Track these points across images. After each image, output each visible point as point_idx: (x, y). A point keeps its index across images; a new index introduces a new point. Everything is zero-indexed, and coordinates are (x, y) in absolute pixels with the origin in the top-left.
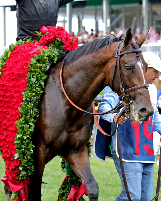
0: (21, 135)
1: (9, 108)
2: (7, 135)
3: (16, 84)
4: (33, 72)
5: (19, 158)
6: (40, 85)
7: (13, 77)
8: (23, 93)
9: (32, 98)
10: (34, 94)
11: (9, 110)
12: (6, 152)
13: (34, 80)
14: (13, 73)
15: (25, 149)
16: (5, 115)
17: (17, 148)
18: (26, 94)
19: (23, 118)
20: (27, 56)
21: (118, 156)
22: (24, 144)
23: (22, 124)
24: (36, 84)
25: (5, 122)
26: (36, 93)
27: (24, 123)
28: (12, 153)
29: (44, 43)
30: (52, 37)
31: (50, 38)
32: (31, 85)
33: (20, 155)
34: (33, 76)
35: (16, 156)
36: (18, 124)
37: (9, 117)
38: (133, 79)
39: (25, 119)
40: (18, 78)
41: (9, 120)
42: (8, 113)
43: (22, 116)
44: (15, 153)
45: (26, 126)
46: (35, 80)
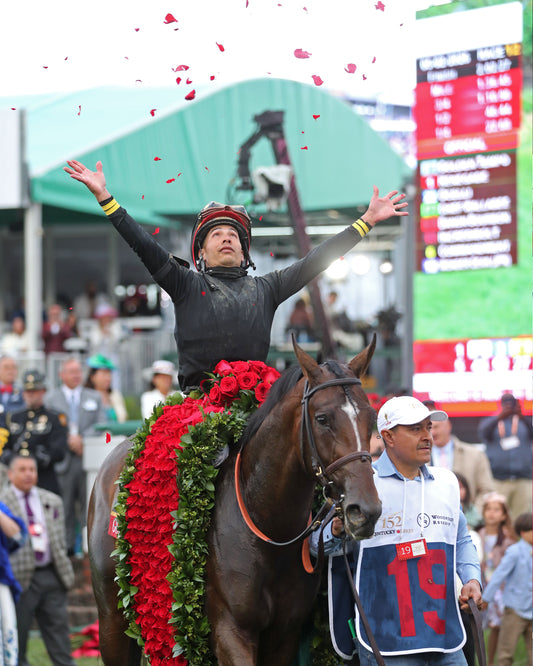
0: (181, 605)
1: (153, 545)
2: (154, 604)
3: (161, 494)
4: (185, 465)
5: (183, 654)
6: (205, 493)
7: (154, 479)
8: (173, 514)
9: (191, 522)
10: (195, 513)
11: (153, 551)
12: (153, 640)
13: (188, 484)
14: (154, 469)
15: (193, 633)
16: (146, 560)
17: (176, 633)
18: (179, 515)
19: (180, 568)
20: (177, 430)
21: (370, 649)
22: (190, 623)
23: (179, 580)
24: (195, 491)
25: (147, 576)
26: (199, 511)
27: (183, 579)
28: (165, 642)
29: (217, 399)
30: (234, 386)
31: (229, 390)
32: (186, 495)
33: (184, 648)
34: (186, 475)
35: (177, 651)
36: (172, 580)
37: (154, 564)
38: (334, 443)
39: (185, 570)
40: (162, 481)
41: (155, 572)
42: (153, 556)
43: (178, 564)
44: (174, 643)
45: (188, 584)
46: (190, 483)
